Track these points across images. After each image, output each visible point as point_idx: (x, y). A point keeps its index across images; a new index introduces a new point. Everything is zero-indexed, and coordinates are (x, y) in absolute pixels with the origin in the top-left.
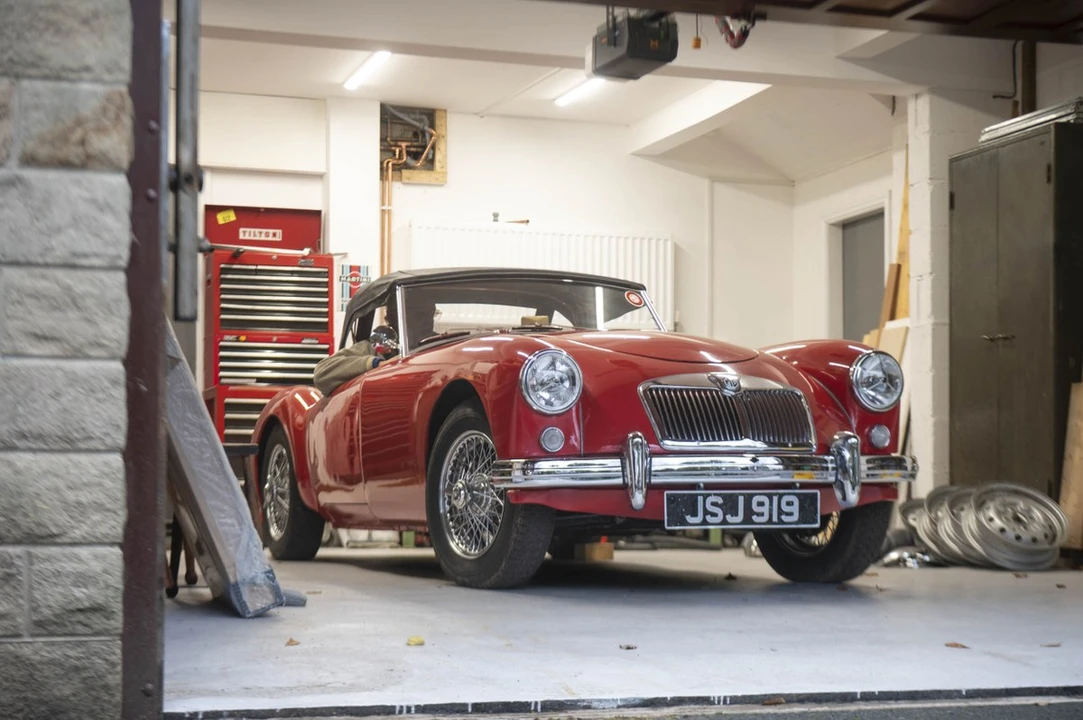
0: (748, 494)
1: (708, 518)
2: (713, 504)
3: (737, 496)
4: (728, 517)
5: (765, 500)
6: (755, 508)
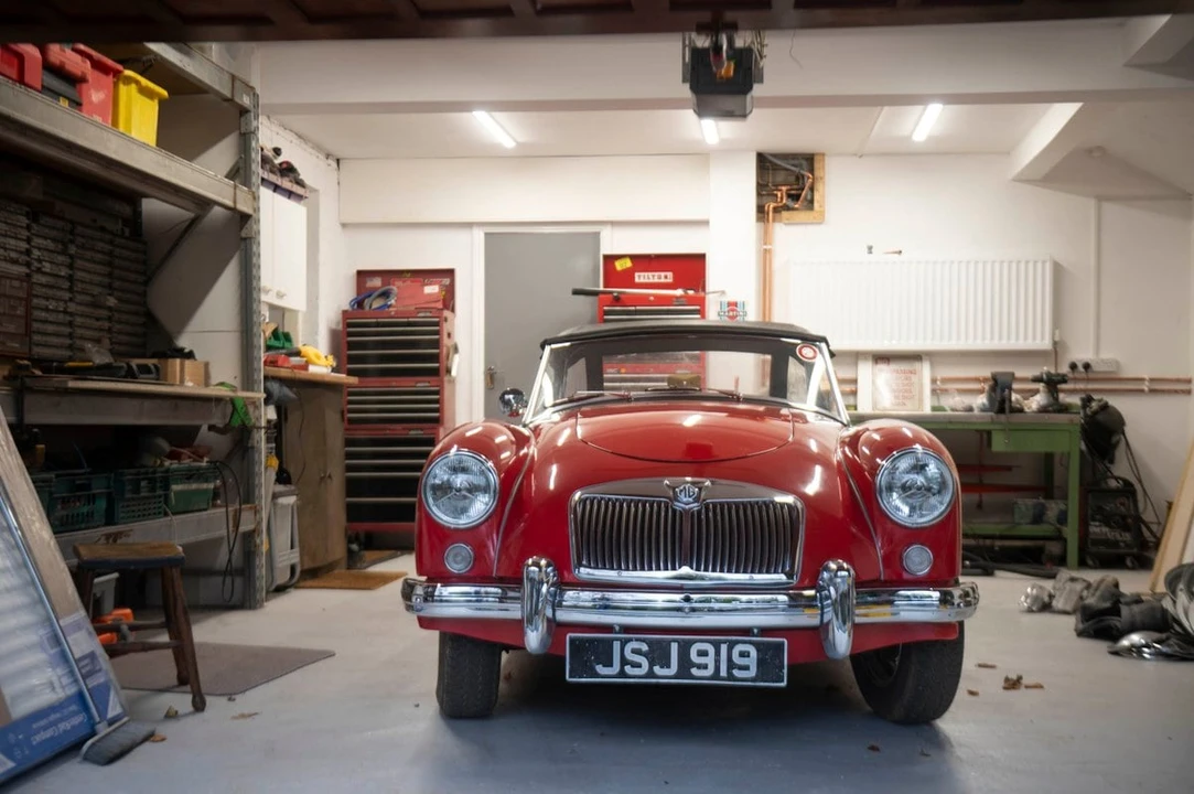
0: (683, 640)
1: (628, 669)
2: (635, 651)
3: (669, 643)
4: (657, 669)
5: (711, 649)
6: (694, 657)
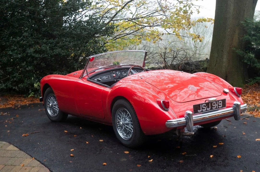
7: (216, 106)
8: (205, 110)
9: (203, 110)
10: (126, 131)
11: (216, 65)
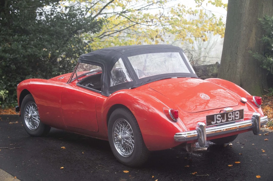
7: (233, 118)
8: (220, 122)
9: (218, 122)
10: (125, 147)
11: (228, 70)
